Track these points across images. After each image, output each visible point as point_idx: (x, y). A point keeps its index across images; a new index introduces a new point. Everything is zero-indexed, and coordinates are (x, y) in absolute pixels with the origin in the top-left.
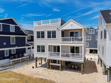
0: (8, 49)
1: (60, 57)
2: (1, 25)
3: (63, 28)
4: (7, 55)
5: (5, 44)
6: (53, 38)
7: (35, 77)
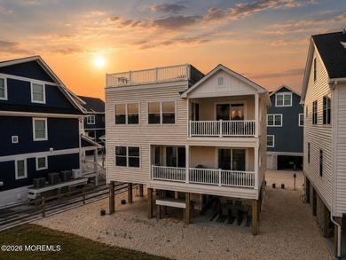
1: (187, 181)
2: (3, 80)
5: (17, 141)
6: (164, 122)
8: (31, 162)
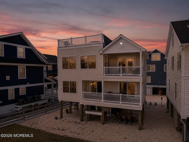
0: (13, 87)
5: (9, 79)
6: (90, 68)
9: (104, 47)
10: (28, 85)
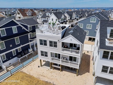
0: (15, 49)
1: (61, 62)
2: (4, 30)
3: (64, 41)
4: (15, 54)
5: (12, 46)
6: (54, 47)
7: (42, 80)
8: (17, 50)
9: (62, 38)
10: (22, 46)
